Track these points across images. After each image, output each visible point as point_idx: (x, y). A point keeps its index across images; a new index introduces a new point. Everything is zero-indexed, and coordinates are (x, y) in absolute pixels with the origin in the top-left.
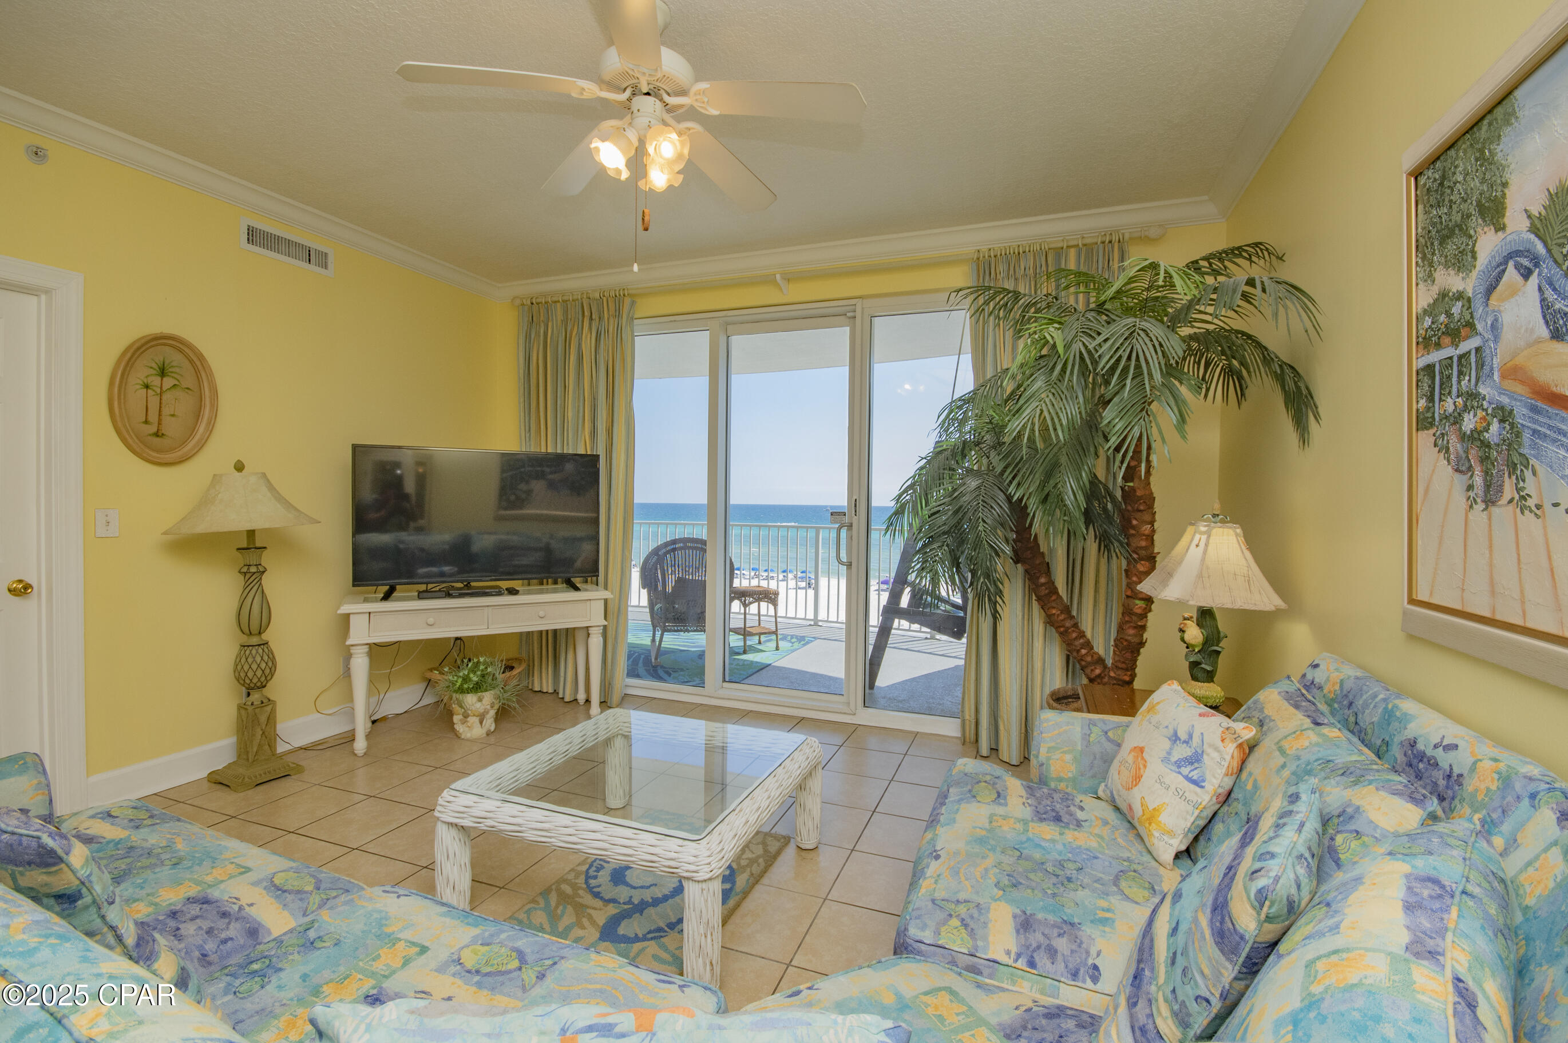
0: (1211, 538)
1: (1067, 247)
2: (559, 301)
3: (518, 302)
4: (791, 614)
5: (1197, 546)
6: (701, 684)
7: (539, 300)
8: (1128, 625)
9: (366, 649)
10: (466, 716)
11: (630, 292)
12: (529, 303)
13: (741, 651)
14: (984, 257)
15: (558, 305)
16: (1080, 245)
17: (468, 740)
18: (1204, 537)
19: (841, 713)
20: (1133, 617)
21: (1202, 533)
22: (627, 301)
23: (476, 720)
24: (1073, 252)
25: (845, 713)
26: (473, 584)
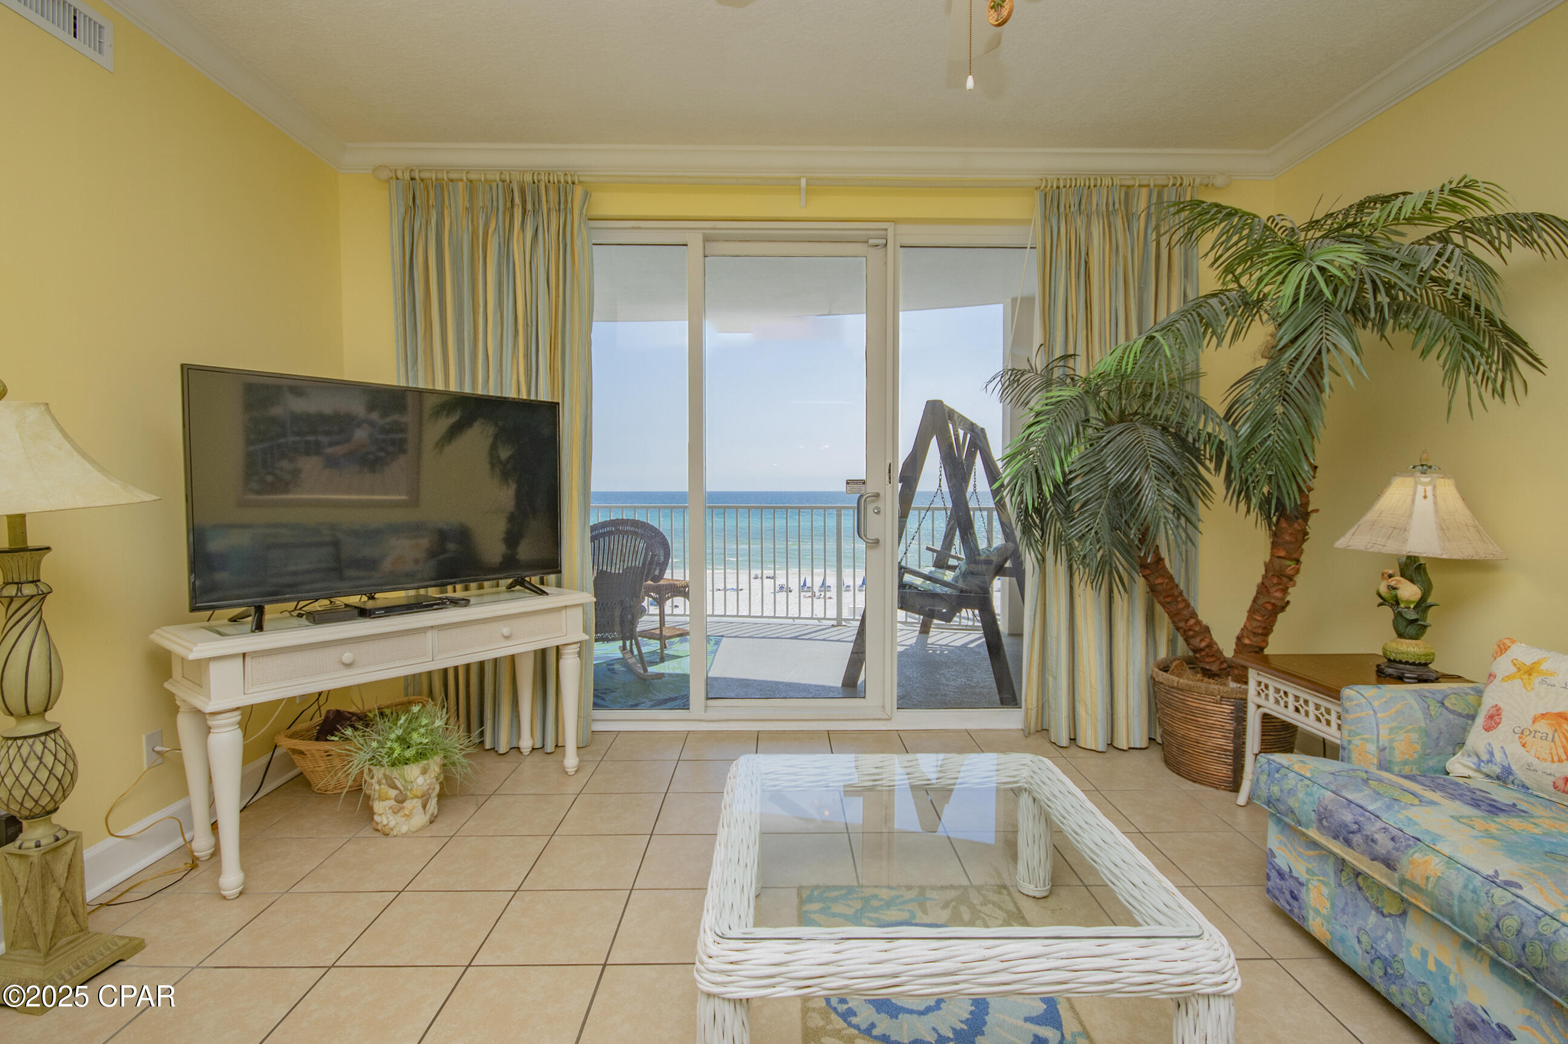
0: (1437, 488)
1: (1140, 186)
2: (462, 180)
3: (385, 174)
4: (744, 611)
5: (1425, 497)
6: (686, 706)
7: (425, 175)
8: (1275, 589)
9: (236, 717)
10: (401, 800)
11: (582, 179)
12: (407, 177)
13: (657, 658)
14: (1052, 187)
15: (460, 184)
16: (1152, 185)
17: (404, 835)
18: (1429, 489)
19: (874, 719)
20: (1284, 578)
21: (1424, 484)
22: (579, 191)
23: (417, 803)
24: (1144, 192)
25: (879, 719)
26: (377, 596)
